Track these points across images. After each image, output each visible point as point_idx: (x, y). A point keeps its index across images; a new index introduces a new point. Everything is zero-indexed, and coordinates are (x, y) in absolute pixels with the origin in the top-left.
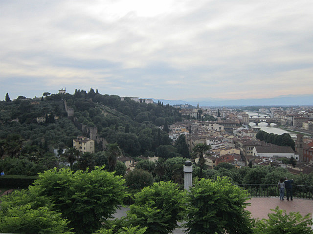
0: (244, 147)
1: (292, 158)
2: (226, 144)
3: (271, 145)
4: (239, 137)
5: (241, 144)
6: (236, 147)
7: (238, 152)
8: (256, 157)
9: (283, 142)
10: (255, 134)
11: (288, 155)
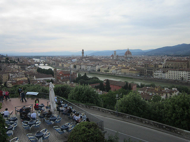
0: (30, 76)
1: (52, 80)
2: (21, 75)
3: (43, 74)
4: (28, 71)
5: (29, 75)
6: (26, 77)
7: (26, 79)
8: (35, 81)
9: (49, 73)
10: (36, 70)
11: (50, 79)
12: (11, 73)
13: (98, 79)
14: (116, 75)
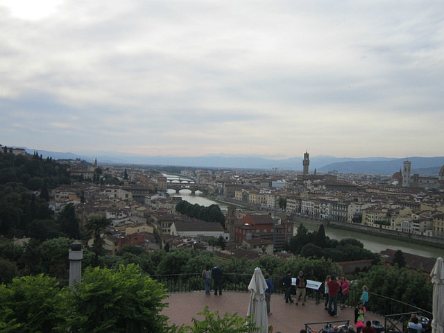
0: (159, 222)
1: (221, 238)
2: (135, 219)
3: (195, 220)
4: (153, 208)
5: (156, 219)
6: (149, 223)
7: (150, 230)
8: (174, 237)
10: (175, 206)
12: (112, 211)
13: (362, 246)
14: (415, 237)
